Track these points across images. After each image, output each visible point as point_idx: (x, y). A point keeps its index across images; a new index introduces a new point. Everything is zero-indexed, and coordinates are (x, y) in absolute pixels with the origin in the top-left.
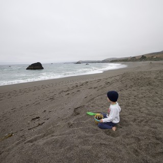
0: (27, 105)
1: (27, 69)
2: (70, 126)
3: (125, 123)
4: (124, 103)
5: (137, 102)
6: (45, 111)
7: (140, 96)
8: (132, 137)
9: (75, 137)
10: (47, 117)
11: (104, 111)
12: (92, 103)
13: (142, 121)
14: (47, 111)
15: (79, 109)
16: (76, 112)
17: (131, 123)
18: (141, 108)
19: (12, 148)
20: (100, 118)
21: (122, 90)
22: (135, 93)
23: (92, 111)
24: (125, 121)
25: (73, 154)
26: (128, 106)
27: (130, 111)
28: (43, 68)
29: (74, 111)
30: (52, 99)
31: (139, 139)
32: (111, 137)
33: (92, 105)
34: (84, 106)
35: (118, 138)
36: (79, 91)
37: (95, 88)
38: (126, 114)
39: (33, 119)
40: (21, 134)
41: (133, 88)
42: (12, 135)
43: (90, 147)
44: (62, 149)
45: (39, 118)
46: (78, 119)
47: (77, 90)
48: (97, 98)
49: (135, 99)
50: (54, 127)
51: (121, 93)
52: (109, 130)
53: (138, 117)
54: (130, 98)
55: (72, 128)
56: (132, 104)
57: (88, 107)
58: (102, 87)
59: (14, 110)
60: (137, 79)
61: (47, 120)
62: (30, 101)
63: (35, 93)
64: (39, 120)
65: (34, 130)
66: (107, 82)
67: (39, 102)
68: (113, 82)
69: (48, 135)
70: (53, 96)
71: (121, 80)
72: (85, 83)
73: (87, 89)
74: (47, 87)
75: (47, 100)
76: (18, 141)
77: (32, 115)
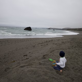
0: (22, 48)
2: (40, 64)
4: (69, 57)
5: (77, 57)
6: (30, 52)
7: (80, 54)
8: (70, 77)
9: (41, 71)
12: (53, 54)
13: (77, 69)
15: (46, 56)
16: (44, 57)
17: (71, 69)
18: (78, 61)
19: (14, 68)
21: (70, 48)
22: (77, 52)
24: (68, 67)
25: (39, 79)
26: (71, 59)
27: (72, 62)
28: (32, 30)
29: (43, 56)
30: (34, 47)
31: (73, 79)
32: (59, 75)
34: (48, 55)
35: (62, 76)
37: (56, 44)
40: (18, 62)
41: (76, 48)
42: (14, 62)
43: (48, 78)
44: (35, 76)
46: (44, 61)
47: (47, 44)
48: (56, 51)
49: (76, 55)
50: (33, 62)
51: (69, 50)
52: (58, 71)
53: (75, 67)
54: (73, 54)
55: (41, 65)
56: (74, 58)
57: (50, 55)
58: (60, 44)
59: (16, 50)
60: (80, 43)
61: (30, 57)
62: (24, 46)
63: (27, 43)
64: (27, 56)
65: (24, 61)
66: (63, 42)
67: (28, 47)
68: (66, 43)
69: (30, 65)
70: (35, 45)
72: (51, 41)
73: (52, 44)
74: (32, 40)
75: (32, 47)
76: (17, 65)
77: (24, 53)
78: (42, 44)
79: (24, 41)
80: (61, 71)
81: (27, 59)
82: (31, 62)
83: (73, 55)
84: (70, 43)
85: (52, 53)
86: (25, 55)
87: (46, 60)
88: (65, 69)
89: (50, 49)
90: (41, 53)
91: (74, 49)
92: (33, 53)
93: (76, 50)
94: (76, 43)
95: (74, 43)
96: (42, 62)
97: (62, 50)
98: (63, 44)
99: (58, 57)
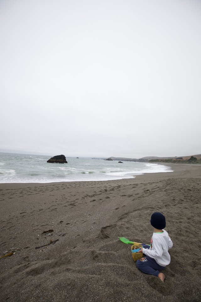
0: (40, 210)
2: (95, 257)
3: (178, 267)
4: (174, 229)
5: (193, 229)
6: (61, 222)
7: (197, 218)
9: (101, 283)
10: (63, 233)
11: (144, 239)
12: (128, 222)
14: (65, 222)
15: (109, 230)
16: (104, 233)
17: (189, 268)
22: (188, 213)
23: (127, 236)
24: (178, 263)
26: (180, 235)
27: (185, 245)
28: (66, 162)
29: (102, 231)
30: (73, 205)
33: (127, 225)
34: (115, 225)
36: (108, 198)
37: (130, 196)
38: (178, 248)
39: (45, 232)
40: (25, 255)
41: (184, 205)
42: (12, 254)
45: (51, 231)
46: (107, 246)
47: (106, 196)
48: (134, 213)
49: (189, 223)
50: (71, 253)
51: (168, 210)
52: (153, 279)
53: (199, 259)
54: (182, 220)
55: (98, 261)
56: (187, 231)
57: (120, 227)
58: (139, 195)
59: (22, 215)
60: (188, 190)
61: (63, 236)
62: (45, 204)
63: (53, 194)
64: (52, 235)
65: (42, 251)
66: (147, 189)
67: (56, 207)
68: (155, 191)
69: (61, 264)
70: (75, 201)
71: (165, 189)
72: (116, 187)
73: (119, 197)
74: (68, 188)
75: (66, 206)
76: (19, 267)
77: (44, 226)
78: (93, 198)
79: (47, 190)
82: (65, 253)
83: (181, 222)
84: (165, 191)
85: (126, 220)
86: (46, 230)
87: (111, 242)
88: (171, 269)
89: (117, 211)
90: (93, 223)
91: (180, 206)
92: (69, 224)
93: (185, 209)
94: (180, 192)
95: (176, 192)
96: (100, 250)
97: (149, 211)
98: (147, 194)
99: (145, 231)
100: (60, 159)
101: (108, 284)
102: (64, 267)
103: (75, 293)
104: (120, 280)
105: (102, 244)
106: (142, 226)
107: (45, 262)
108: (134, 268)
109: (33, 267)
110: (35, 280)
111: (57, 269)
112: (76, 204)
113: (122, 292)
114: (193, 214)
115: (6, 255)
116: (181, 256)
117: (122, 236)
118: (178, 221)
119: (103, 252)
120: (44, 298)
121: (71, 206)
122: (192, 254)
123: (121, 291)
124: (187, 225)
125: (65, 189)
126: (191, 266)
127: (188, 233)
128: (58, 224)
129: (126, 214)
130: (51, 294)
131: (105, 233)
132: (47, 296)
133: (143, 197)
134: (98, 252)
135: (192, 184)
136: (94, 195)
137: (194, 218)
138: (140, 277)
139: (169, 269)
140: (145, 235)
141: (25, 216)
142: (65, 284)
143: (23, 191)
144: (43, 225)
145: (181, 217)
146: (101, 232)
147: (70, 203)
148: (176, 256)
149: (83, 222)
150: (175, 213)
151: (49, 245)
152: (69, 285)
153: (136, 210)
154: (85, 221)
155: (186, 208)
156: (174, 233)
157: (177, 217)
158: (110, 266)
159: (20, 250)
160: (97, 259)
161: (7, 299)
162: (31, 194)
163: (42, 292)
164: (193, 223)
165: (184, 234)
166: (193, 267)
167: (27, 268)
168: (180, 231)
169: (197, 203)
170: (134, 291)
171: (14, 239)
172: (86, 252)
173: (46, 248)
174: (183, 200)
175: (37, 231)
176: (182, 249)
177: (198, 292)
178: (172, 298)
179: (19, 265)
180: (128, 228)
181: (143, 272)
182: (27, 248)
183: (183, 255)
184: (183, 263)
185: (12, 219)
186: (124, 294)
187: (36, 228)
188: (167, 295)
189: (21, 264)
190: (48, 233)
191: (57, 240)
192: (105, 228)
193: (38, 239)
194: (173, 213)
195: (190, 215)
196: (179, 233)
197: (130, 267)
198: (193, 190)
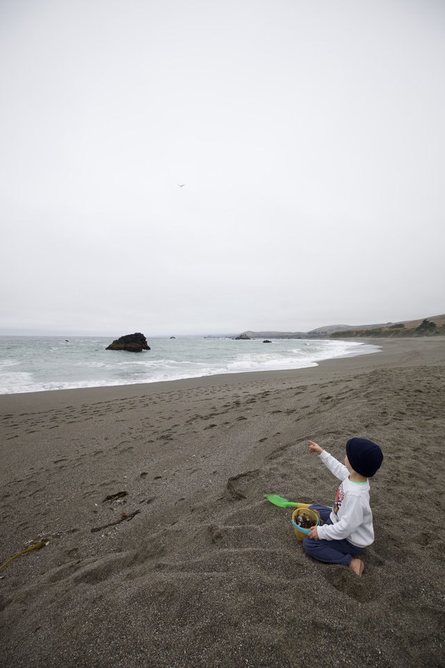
0: (97, 453)
1: (110, 348)
2: (215, 538)
3: (391, 547)
5: (425, 469)
6: (144, 474)
7: (433, 448)
9: (229, 586)
10: (148, 496)
11: (320, 494)
12: (284, 464)
14: (151, 475)
15: (241, 486)
16: (234, 490)
17: (415, 548)
19: (38, 592)
20: (308, 524)
22: (416, 439)
23: (282, 492)
24: (390, 538)
26: (397, 483)
27: (406, 502)
28: (149, 348)
29: (229, 486)
30: (167, 438)
32: (351, 601)
33: (283, 470)
34: (257, 472)
35: (374, 607)
36: (242, 418)
37: (289, 412)
38: (392, 510)
39: (109, 498)
40: (69, 545)
41: (407, 422)
42: (43, 546)
43: (280, 632)
44: (187, 630)
45: (124, 494)
46: (240, 514)
47: (238, 415)
48: (297, 446)
49: (416, 458)
50: (166, 534)
51: (371, 436)
52: (339, 571)
53: (435, 529)
54: (401, 454)
55: (222, 546)
56: (411, 475)
57: (268, 476)
58: (310, 410)
59: (59, 465)
60: (416, 391)
61: (148, 503)
62: (106, 439)
63: (123, 419)
64: (125, 502)
65: (106, 535)
66: (326, 396)
67: (131, 445)
68: (343, 398)
69: (146, 558)
70: (170, 430)
71: (365, 393)
72: (261, 396)
73: (267, 415)
74: (155, 403)
75: (152, 441)
76: (58, 569)
77: (108, 484)
78: (210, 422)
79: (109, 409)
80: (357, 565)
81: (124, 517)
82: (154, 535)
83: (399, 458)
84: (366, 396)
85: (281, 460)
86: (111, 493)
87: (249, 507)
88: (377, 551)
89: (262, 444)
90: (212, 472)
91: (398, 426)
92: (160, 477)
93: (409, 431)
94: (399, 397)
95: (388, 397)
96: (225, 524)
97: (329, 439)
98: (327, 406)
99: (321, 480)
100: (134, 344)
101: (242, 588)
102: (151, 563)
103: (175, 608)
104: (268, 579)
105: (231, 510)
106: (315, 471)
107: (112, 556)
108: (297, 555)
109: (88, 568)
110: (93, 590)
111: (138, 568)
112: (174, 436)
113: (273, 602)
114: (425, 440)
115: (30, 547)
116: (398, 526)
117: (273, 493)
118: (393, 455)
119: (233, 527)
120: (110, 621)
121: (163, 441)
122: (421, 519)
123: (270, 599)
124: (411, 461)
125: (147, 405)
126: (419, 542)
127: (414, 478)
128: (136, 479)
129: (282, 449)
130: (125, 613)
131: (237, 489)
132: (116, 617)
133: (319, 412)
134: (221, 527)
135: (425, 378)
136: (211, 415)
137: (428, 448)
138: (311, 571)
139: (373, 553)
140: (322, 487)
141: (64, 468)
142: (153, 593)
143: (58, 416)
144: (104, 484)
145: (400, 447)
146: (228, 488)
147: (160, 435)
148: (388, 525)
149: (190, 471)
150: (387, 440)
151: (119, 522)
152: (161, 594)
153: (302, 440)
154: (195, 471)
155: (410, 429)
156: (384, 479)
157: (390, 448)
158: (247, 554)
159: (59, 537)
160: (219, 542)
161: (36, 630)
162: (74, 420)
163: (106, 610)
164: (426, 457)
165: (406, 481)
166: (423, 545)
167: (76, 570)
168: (398, 475)
169: (434, 418)
170: (298, 597)
171: (44, 514)
172: (196, 530)
173: (115, 528)
174: (404, 414)
175: (92, 496)
176: (401, 510)
177: (431, 591)
178: (378, 605)
179: (60, 565)
180: (285, 475)
181: (318, 560)
182: (73, 531)
183: (402, 523)
184: (402, 537)
185: (38, 474)
186: (277, 605)
187: (90, 490)
188: (368, 601)
189: (63, 563)
190: (116, 499)
191: (137, 512)
192: (235, 479)
193: (95, 512)
194: (383, 440)
195: (420, 441)
196: (394, 479)
197: (288, 552)
198: (427, 391)
